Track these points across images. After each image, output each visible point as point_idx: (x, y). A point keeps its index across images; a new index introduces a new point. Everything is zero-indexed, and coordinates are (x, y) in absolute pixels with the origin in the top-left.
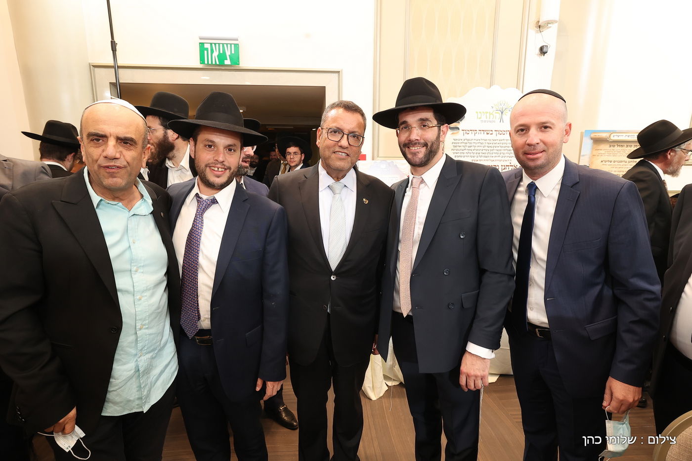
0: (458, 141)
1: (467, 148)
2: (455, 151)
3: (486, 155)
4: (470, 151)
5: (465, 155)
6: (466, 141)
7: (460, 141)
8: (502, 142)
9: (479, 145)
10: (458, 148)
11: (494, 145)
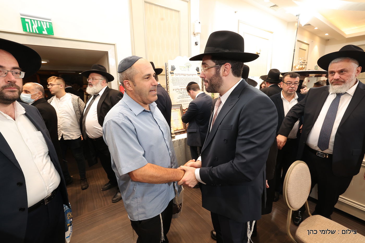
0: (174, 79)
1: (177, 81)
2: (173, 83)
3: (184, 84)
4: (178, 83)
5: (177, 84)
6: (177, 79)
7: (175, 79)
8: (189, 79)
9: (182, 80)
10: (174, 81)
11: (187, 80)
